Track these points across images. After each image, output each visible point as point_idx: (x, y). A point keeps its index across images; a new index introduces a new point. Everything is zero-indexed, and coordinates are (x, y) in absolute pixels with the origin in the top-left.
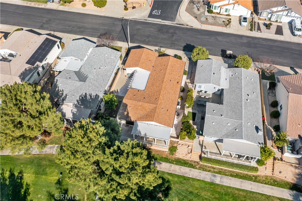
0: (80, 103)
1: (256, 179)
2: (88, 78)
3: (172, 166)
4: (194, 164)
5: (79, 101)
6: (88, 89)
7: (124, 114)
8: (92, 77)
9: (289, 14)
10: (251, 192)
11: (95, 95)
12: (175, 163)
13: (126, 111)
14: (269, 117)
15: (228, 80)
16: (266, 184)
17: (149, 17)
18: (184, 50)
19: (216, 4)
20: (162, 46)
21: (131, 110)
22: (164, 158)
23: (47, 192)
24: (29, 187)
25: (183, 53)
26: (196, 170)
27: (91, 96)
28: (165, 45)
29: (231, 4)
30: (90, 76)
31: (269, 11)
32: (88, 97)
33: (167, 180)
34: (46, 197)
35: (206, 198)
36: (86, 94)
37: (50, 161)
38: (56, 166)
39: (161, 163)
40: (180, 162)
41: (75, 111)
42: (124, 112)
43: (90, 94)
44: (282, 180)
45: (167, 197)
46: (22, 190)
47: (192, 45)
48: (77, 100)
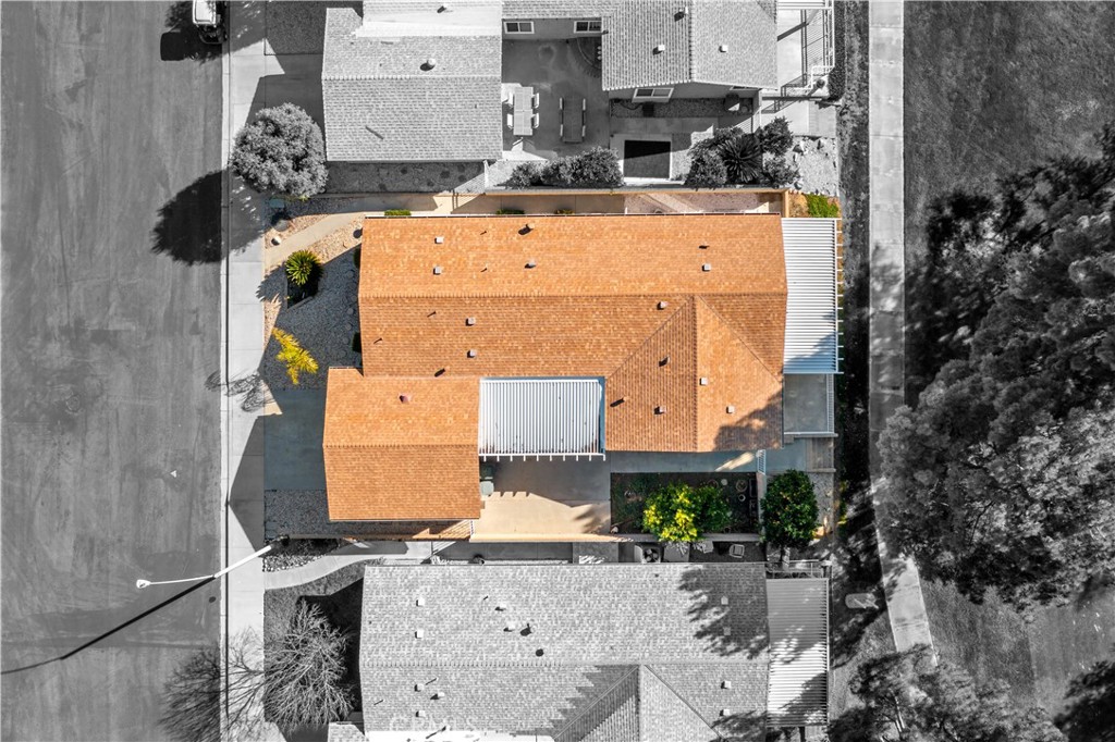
0: (758, 638)
2: (607, 662)
3: (879, 202)
4: (850, 125)
5: (753, 646)
6: (669, 634)
7: (762, 430)
8: (594, 645)
11: (687, 594)
12: (863, 196)
13: (749, 426)
18: (214, 256)
20: (204, 379)
21: (739, 403)
22: (852, 238)
23: (1079, 609)
24: (1080, 680)
25: (241, 255)
26: (870, 116)
27: (704, 607)
28: (190, 366)
30: (593, 654)
32: (711, 617)
33: (931, 213)
34: (1095, 605)
35: (965, 70)
36: (700, 635)
38: (984, 622)
39: (877, 248)
40: (854, 176)
41: (788, 647)
42: (752, 432)
43: (694, 615)
45: (988, 201)
46: (1094, 699)
47: (157, 219)
48: (750, 658)
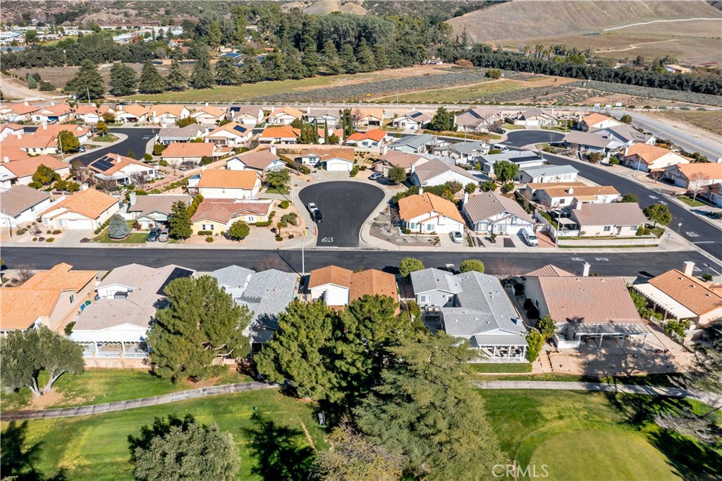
1: (533, 378)
9: (514, 222)
10: (531, 389)
14: (527, 319)
15: (459, 285)
16: (547, 380)
17: (317, 245)
19: (412, 221)
23: (241, 429)
27: (274, 316)
29: (433, 217)
30: (264, 298)
31: (487, 221)
34: (242, 434)
37: (229, 399)
44: (567, 375)
